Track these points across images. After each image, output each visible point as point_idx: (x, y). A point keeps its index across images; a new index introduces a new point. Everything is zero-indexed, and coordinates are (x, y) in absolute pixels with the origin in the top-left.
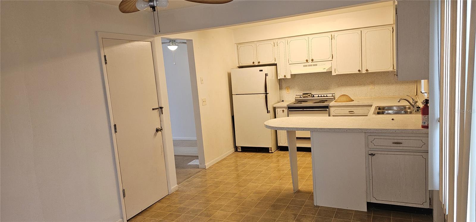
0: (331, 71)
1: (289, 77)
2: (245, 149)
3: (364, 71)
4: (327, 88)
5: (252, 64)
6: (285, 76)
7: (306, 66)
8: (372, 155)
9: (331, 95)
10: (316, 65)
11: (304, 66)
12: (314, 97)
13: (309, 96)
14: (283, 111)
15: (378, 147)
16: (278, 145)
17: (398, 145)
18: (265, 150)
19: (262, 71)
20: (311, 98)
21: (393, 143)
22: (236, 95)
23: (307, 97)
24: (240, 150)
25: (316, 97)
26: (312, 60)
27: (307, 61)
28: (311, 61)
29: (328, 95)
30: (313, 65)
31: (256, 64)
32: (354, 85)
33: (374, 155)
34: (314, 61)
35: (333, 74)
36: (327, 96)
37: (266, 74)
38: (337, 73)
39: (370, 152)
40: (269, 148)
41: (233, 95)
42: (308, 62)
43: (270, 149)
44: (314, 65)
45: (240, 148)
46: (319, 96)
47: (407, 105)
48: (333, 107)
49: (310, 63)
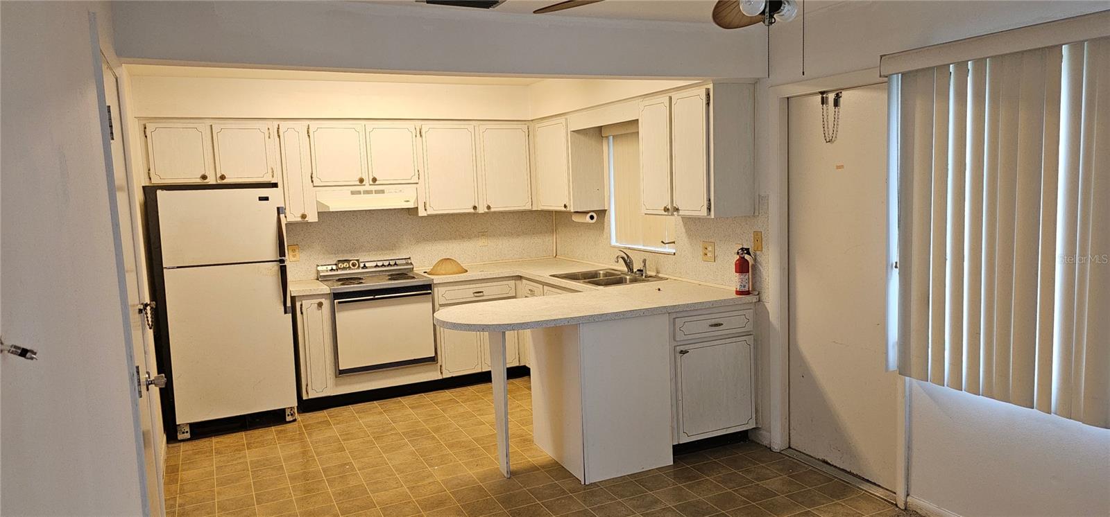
0: (417, 208)
1: (312, 218)
2: (202, 430)
3: (482, 209)
4: (392, 247)
5: (199, 181)
6: (304, 216)
7: (359, 193)
8: (683, 352)
9: (404, 262)
10: (383, 192)
11: (353, 193)
12: (367, 268)
13: (354, 265)
14: (320, 305)
15: (690, 337)
16: (305, 397)
17: (717, 328)
18: (275, 418)
19: (267, 199)
20: (361, 270)
21: (711, 326)
22: (178, 267)
23: (349, 267)
24: (188, 436)
25: (371, 267)
26: (374, 180)
27: (361, 181)
28: (371, 183)
29: (398, 262)
30: (375, 191)
31: (211, 180)
32: (450, 239)
33: (686, 352)
34: (377, 183)
35: (422, 213)
36: (395, 264)
37: (278, 208)
38: (430, 211)
39: (679, 349)
40: (284, 410)
41: (165, 270)
42: (364, 183)
43: (288, 412)
44: (377, 192)
45: (188, 429)
46: (377, 266)
47: (600, 270)
48: (441, 285)
49: (367, 187)
